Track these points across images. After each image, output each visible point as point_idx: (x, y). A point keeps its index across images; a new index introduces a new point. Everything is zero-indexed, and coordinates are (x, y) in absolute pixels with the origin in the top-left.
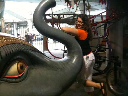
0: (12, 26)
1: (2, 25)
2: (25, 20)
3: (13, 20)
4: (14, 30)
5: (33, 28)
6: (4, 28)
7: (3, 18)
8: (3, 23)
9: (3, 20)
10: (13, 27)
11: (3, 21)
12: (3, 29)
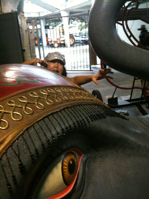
0: (38, 22)
1: (23, 24)
2: (57, 12)
3: (39, 13)
4: (40, 29)
5: (69, 24)
6: (26, 31)
7: (23, 13)
8: (23, 22)
9: (23, 16)
10: (40, 24)
11: (23, 19)
12: (24, 32)
